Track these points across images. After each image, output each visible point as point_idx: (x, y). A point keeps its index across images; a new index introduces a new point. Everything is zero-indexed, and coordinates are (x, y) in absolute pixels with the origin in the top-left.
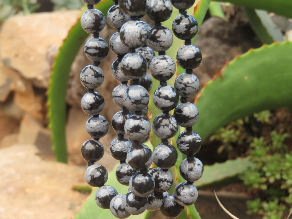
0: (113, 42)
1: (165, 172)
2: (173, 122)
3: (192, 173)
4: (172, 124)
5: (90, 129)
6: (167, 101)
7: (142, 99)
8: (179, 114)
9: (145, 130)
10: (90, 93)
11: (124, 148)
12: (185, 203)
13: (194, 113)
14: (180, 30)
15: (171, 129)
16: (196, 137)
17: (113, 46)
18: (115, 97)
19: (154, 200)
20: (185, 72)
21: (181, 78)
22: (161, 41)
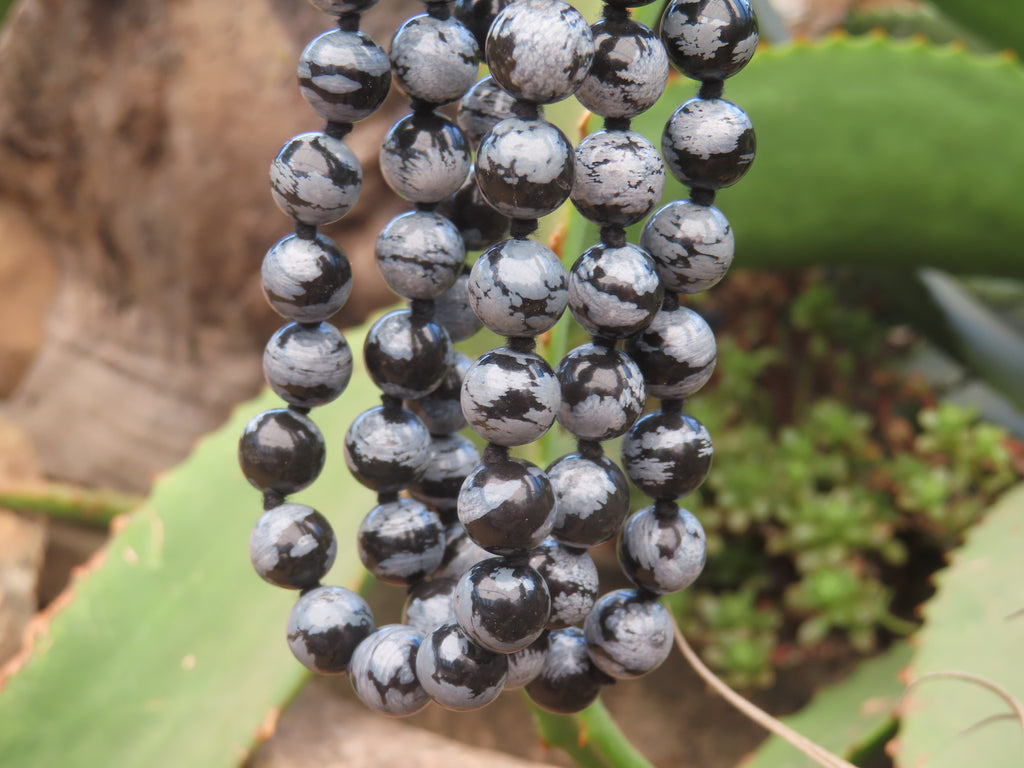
0: (411, 55)
1: (574, 559)
2: (634, 382)
3: (672, 565)
4: (631, 388)
5: (287, 374)
6: (628, 306)
7: (549, 297)
8: (650, 349)
9: (545, 412)
10: (301, 236)
11: (404, 449)
12: (630, 667)
13: (705, 352)
14: (697, 47)
15: (625, 409)
16: (700, 436)
17: (406, 69)
18: (391, 260)
19: (521, 654)
20: (689, 197)
21: (674, 220)
22: (632, 82)
